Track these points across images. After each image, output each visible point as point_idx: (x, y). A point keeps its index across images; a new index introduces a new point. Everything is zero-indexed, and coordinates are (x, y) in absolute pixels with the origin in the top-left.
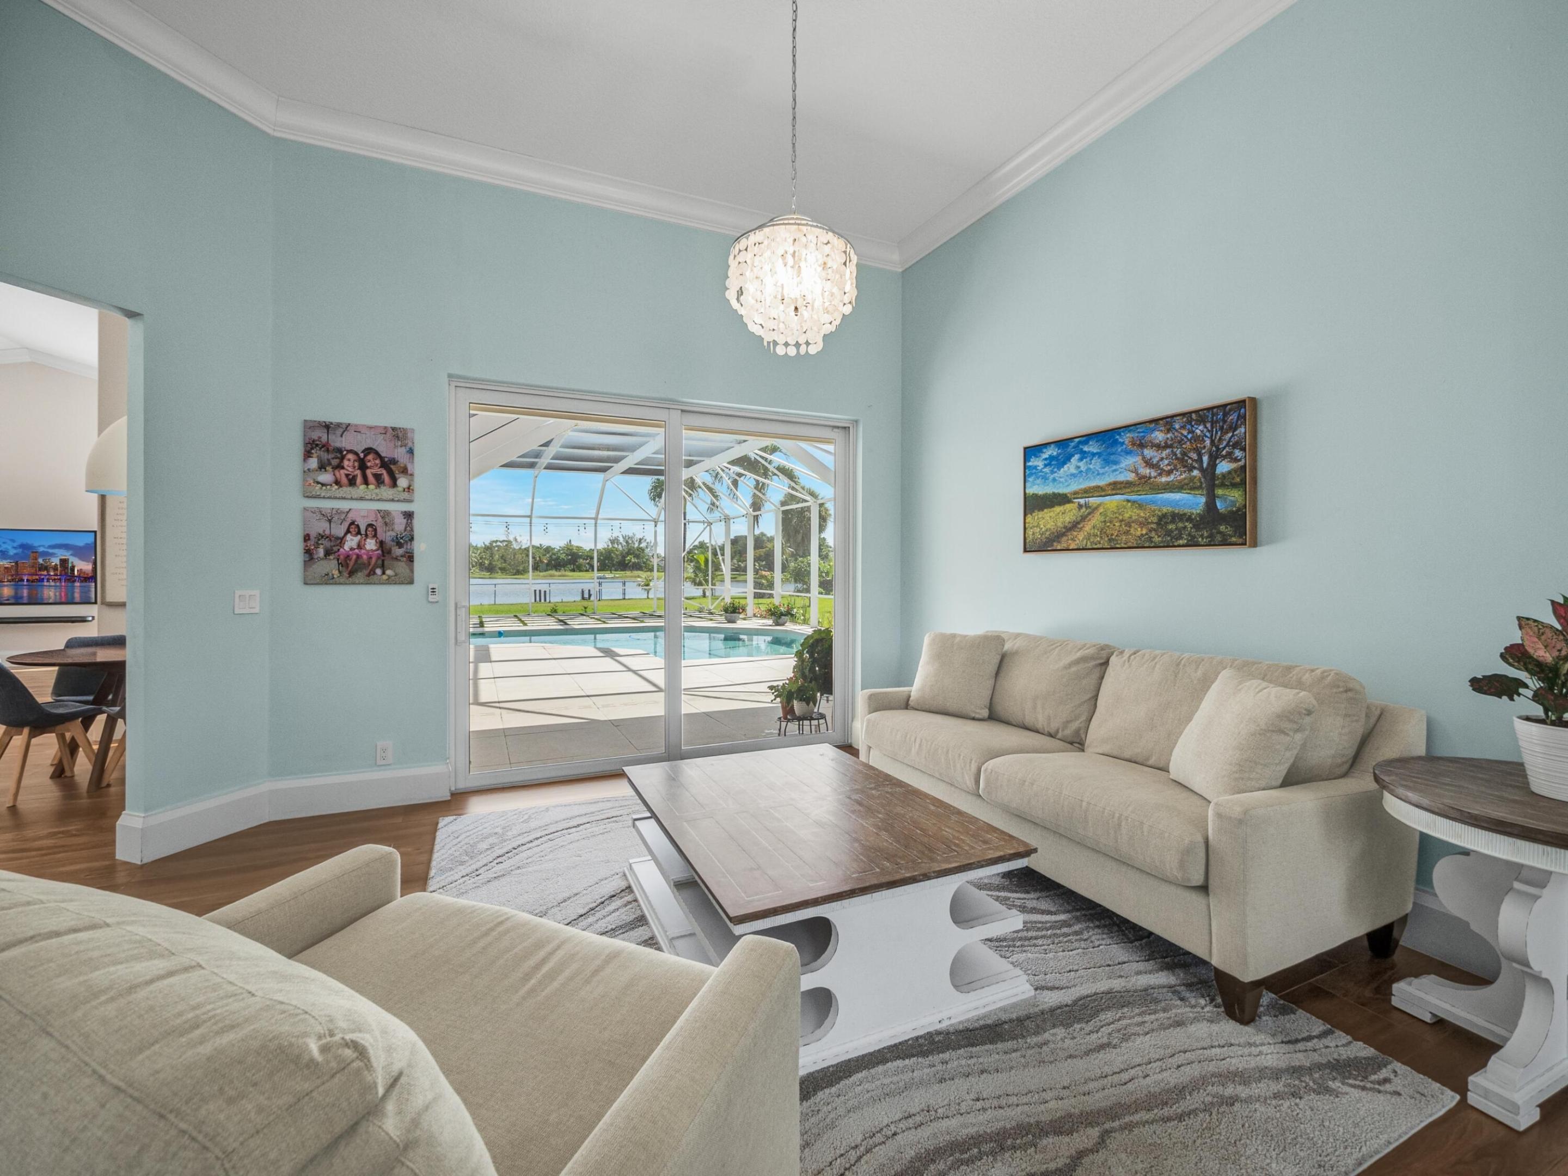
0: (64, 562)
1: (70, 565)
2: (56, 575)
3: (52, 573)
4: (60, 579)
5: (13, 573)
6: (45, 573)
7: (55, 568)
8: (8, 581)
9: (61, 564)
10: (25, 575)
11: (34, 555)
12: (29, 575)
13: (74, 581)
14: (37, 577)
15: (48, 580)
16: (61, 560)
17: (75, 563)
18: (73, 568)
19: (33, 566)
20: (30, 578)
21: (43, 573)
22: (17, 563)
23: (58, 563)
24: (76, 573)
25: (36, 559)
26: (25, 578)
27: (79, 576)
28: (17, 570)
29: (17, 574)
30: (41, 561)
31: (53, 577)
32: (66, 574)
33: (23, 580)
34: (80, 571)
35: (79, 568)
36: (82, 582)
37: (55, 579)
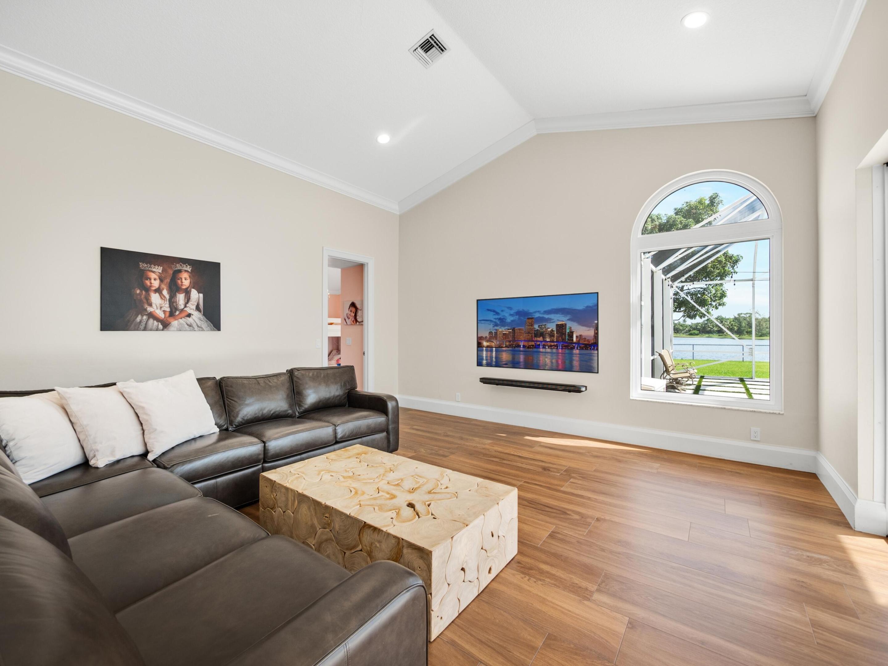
0: (561, 328)
1: (568, 331)
2: (553, 342)
3: (548, 340)
4: (557, 346)
5: (511, 339)
6: (541, 339)
7: (551, 334)
8: (506, 347)
9: (557, 329)
10: (521, 341)
11: (530, 321)
12: (525, 341)
13: (573, 348)
14: (533, 343)
15: (544, 347)
16: (557, 325)
17: (573, 329)
18: (571, 334)
19: (529, 333)
20: (526, 344)
21: (538, 339)
22: (514, 330)
23: (555, 329)
24: (575, 339)
25: (532, 325)
26: (522, 344)
27: (578, 343)
28: (514, 337)
29: (514, 340)
30: (536, 327)
31: (549, 344)
32: (564, 340)
33: (519, 346)
34: (580, 337)
35: (578, 334)
36: (582, 349)
37: (551, 346)
